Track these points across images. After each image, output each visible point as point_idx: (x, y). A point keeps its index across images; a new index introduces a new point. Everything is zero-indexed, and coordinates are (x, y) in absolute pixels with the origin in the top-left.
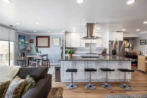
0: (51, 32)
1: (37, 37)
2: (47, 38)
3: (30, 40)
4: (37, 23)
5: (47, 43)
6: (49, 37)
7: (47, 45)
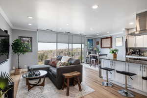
0: (110, 33)
1: (102, 39)
2: (110, 39)
3: (97, 42)
4: (91, 29)
5: (110, 43)
6: (111, 38)
7: (110, 46)
